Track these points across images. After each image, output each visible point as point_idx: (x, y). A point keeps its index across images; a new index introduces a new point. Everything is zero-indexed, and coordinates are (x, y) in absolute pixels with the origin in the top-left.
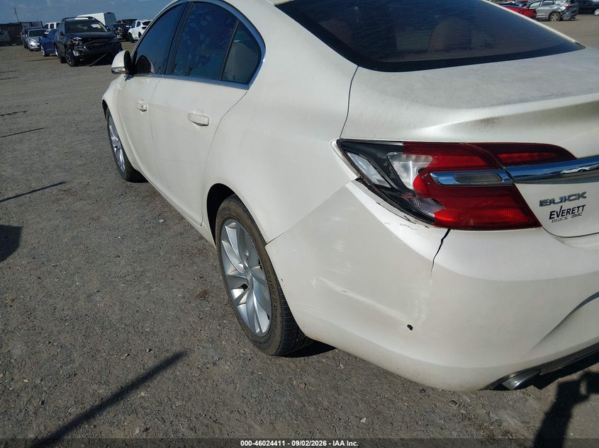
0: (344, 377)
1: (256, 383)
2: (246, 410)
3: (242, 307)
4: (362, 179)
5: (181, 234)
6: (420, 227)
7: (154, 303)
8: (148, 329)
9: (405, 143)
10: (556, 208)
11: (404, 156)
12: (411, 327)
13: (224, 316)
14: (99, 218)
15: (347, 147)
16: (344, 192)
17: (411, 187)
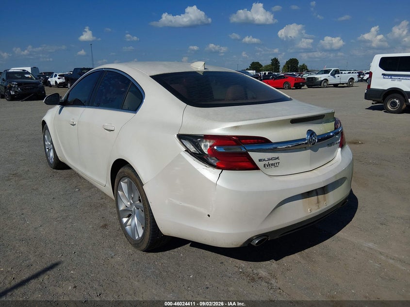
0: (182, 259)
1: (135, 264)
2: (130, 276)
3: (128, 228)
4: (187, 150)
5: (90, 197)
6: (211, 169)
7: (75, 230)
8: (73, 243)
9: (204, 135)
10: (267, 163)
11: (204, 140)
12: (209, 216)
13: (117, 236)
14: (37, 189)
15: (181, 137)
16: (180, 156)
17: (207, 153)
